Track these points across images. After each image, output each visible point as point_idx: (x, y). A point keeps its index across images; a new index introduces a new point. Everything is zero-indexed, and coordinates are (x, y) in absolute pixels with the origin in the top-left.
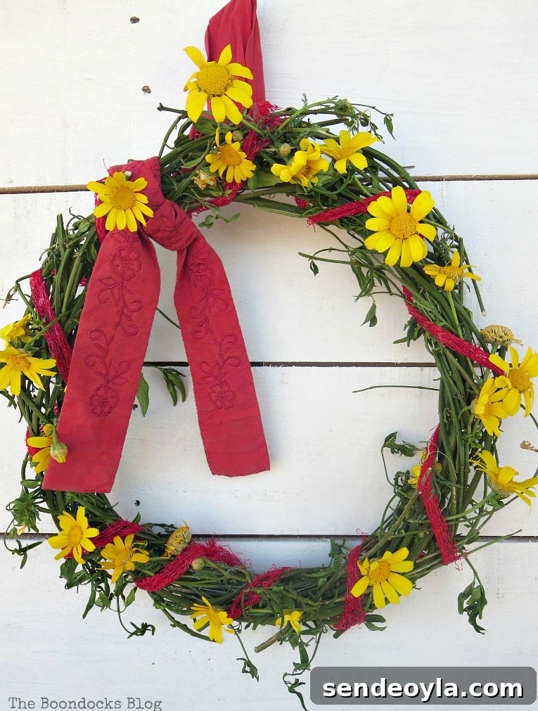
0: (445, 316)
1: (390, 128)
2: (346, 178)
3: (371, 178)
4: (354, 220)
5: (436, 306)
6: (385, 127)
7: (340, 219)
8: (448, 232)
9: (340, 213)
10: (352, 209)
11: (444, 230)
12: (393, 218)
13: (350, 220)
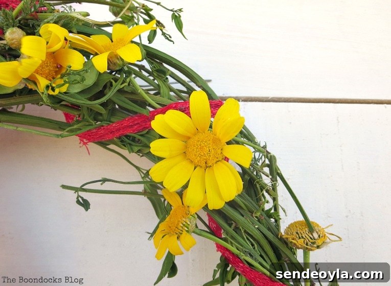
0: (265, 256)
1: (179, 26)
2: (116, 82)
3: (158, 85)
4: (139, 140)
5: (253, 245)
6: (173, 24)
7: (119, 138)
8: (259, 151)
9: (119, 130)
10: (135, 125)
11: (254, 148)
12: (189, 138)
13: (134, 139)
